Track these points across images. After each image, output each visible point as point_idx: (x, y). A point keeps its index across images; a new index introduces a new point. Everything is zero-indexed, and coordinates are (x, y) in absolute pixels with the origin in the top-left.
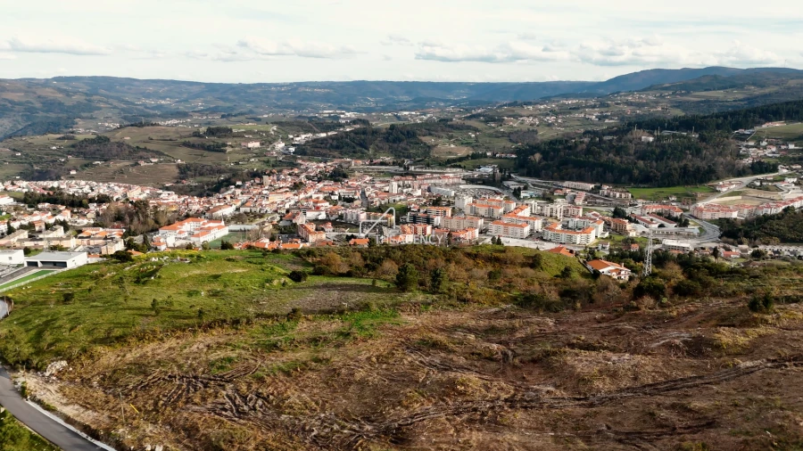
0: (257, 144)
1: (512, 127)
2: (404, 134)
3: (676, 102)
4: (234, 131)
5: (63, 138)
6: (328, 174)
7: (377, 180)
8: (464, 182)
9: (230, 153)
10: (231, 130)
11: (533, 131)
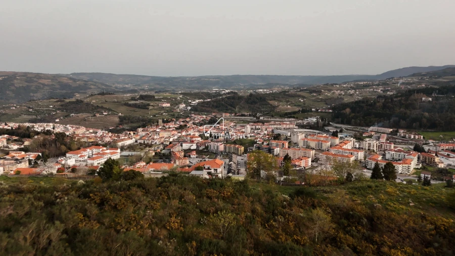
0: (168, 105)
1: (327, 95)
2: (258, 99)
3: (433, 82)
4: (156, 97)
5: (58, 101)
6: (207, 122)
7: (238, 125)
8: (297, 127)
9: (151, 110)
10: (154, 97)
11: (341, 98)
